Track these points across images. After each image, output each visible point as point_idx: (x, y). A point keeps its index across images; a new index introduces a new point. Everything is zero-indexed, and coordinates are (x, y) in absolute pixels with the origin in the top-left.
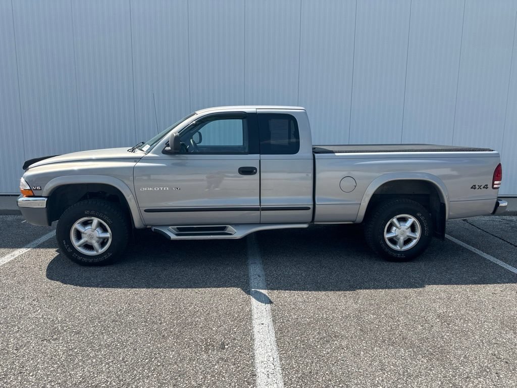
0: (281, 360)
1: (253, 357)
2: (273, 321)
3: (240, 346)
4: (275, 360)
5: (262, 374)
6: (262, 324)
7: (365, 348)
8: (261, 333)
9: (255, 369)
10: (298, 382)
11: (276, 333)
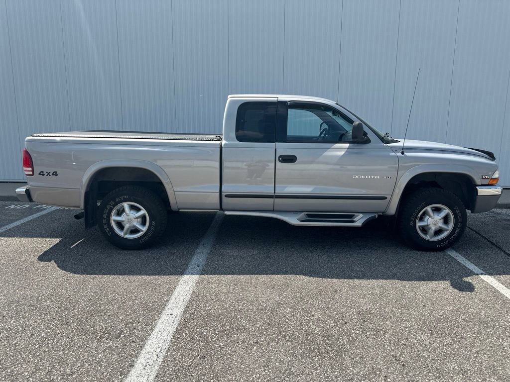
0: (167, 352)
1: (141, 348)
2: (184, 311)
3: (136, 336)
4: (162, 351)
5: (140, 365)
6: (171, 315)
7: (262, 342)
8: (164, 324)
9: (135, 360)
10: (171, 375)
11: (180, 324)
